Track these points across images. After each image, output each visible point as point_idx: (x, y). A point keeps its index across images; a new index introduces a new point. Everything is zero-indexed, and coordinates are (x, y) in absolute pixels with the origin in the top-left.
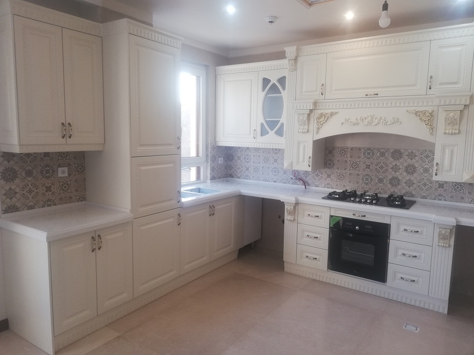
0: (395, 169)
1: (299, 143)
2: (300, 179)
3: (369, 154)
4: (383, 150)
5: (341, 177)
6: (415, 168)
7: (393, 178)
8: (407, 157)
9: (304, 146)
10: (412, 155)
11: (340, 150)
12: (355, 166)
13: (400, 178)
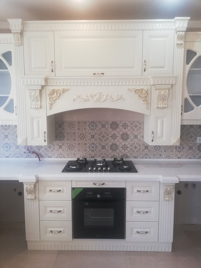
0: (114, 137)
1: (32, 119)
2: (34, 152)
3: (93, 126)
4: (103, 123)
5: (71, 147)
6: (128, 135)
7: (113, 144)
8: (121, 127)
9: (38, 122)
10: (125, 126)
11: (68, 123)
12: (82, 137)
13: (118, 144)
